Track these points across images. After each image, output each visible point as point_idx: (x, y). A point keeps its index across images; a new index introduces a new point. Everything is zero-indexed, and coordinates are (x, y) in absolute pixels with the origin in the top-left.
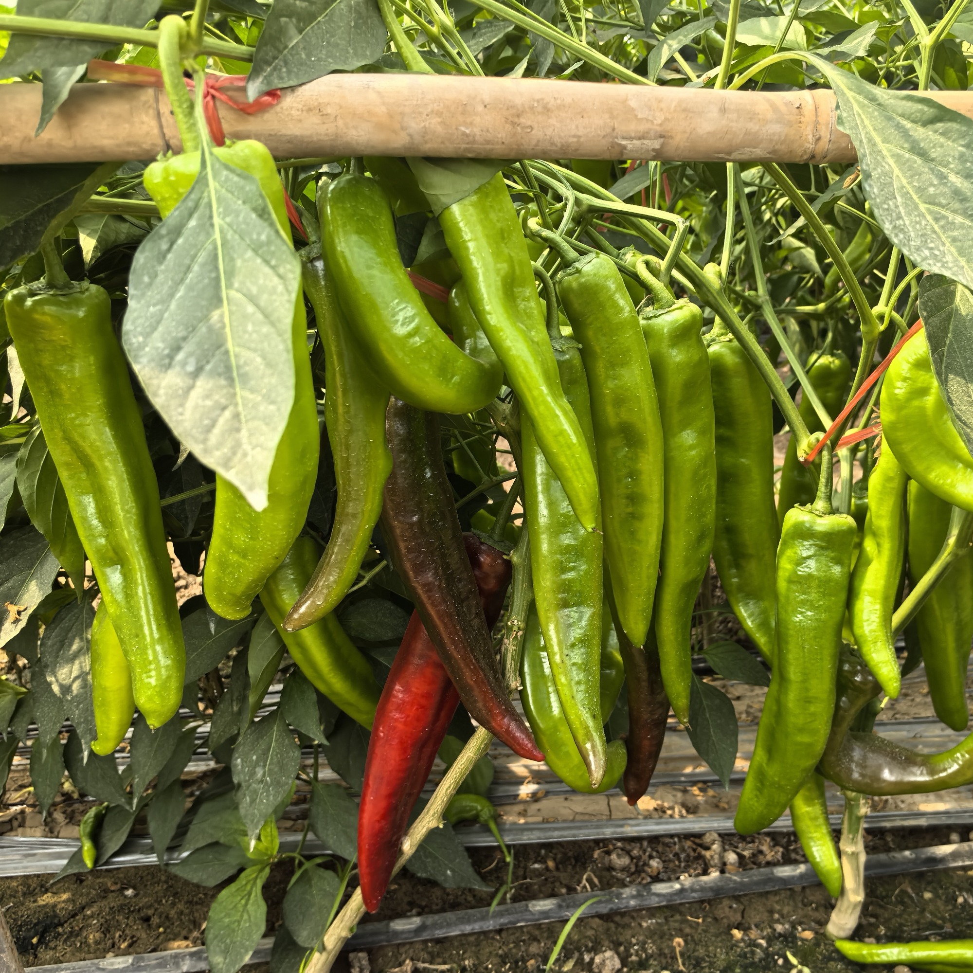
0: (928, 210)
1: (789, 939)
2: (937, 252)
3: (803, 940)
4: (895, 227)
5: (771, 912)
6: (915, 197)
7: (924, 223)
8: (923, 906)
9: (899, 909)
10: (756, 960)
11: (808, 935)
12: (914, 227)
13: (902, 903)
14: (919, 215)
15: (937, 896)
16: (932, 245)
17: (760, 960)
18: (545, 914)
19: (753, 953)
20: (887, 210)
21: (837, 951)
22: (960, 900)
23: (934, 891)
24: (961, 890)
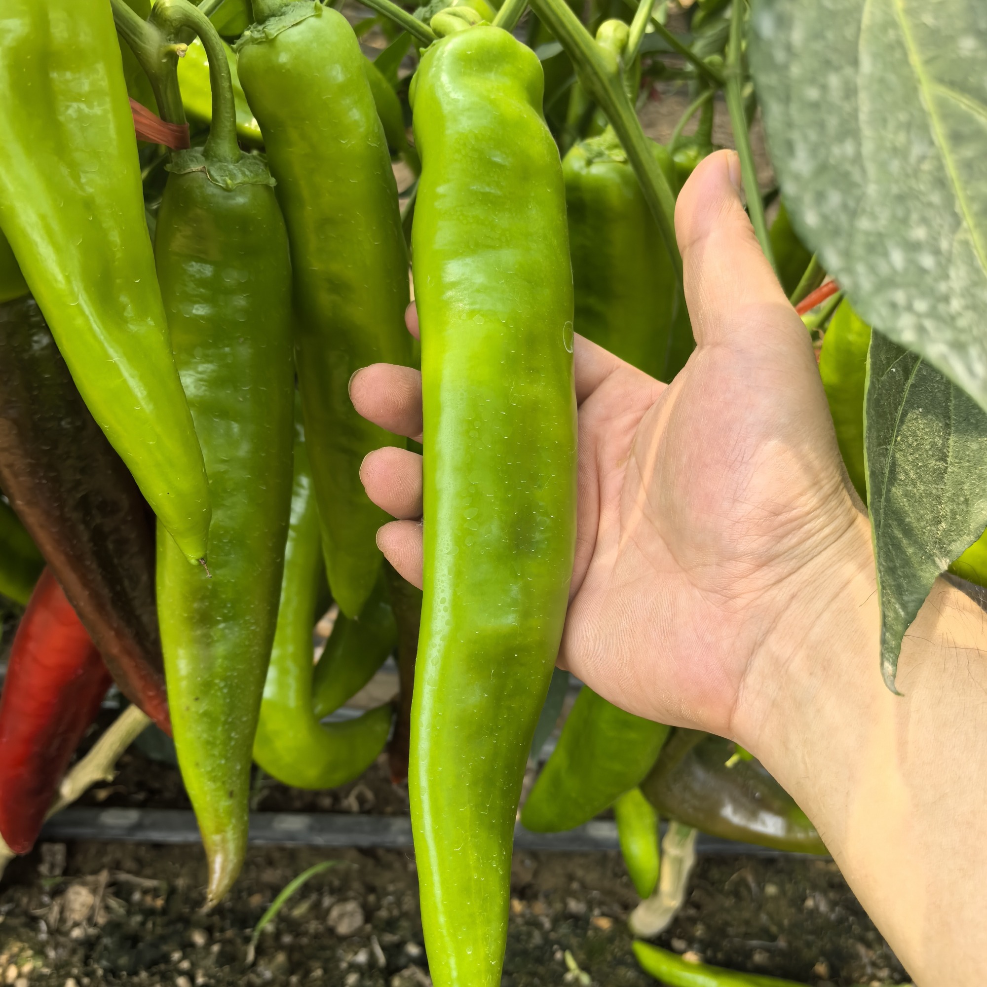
0: (942, 105)
1: (580, 922)
2: (927, 261)
3: (597, 929)
4: (822, 168)
5: (571, 878)
6: (916, 59)
7: (917, 150)
8: (761, 903)
9: (729, 902)
10: (531, 945)
11: (604, 924)
12: (883, 166)
13: (736, 894)
14: (908, 126)
15: (783, 892)
16: (919, 233)
17: (537, 947)
18: (291, 836)
19: (530, 935)
20: (815, 106)
21: (633, 955)
22: (810, 903)
23: (781, 886)
24: (815, 887)
